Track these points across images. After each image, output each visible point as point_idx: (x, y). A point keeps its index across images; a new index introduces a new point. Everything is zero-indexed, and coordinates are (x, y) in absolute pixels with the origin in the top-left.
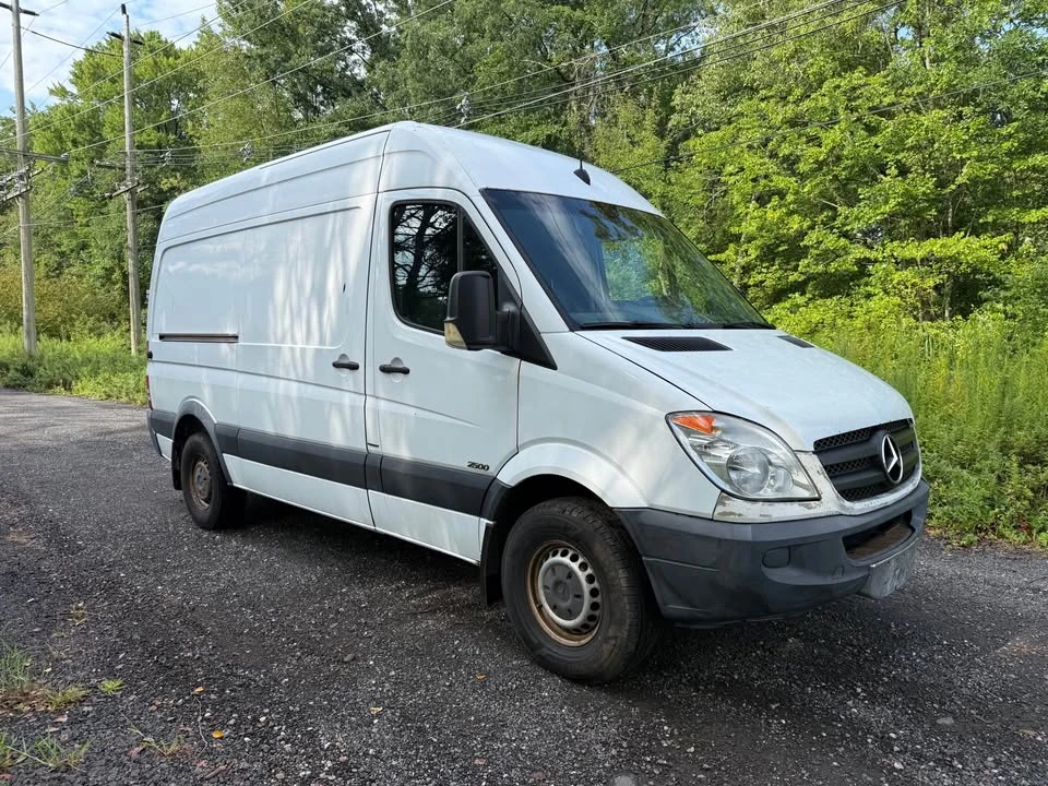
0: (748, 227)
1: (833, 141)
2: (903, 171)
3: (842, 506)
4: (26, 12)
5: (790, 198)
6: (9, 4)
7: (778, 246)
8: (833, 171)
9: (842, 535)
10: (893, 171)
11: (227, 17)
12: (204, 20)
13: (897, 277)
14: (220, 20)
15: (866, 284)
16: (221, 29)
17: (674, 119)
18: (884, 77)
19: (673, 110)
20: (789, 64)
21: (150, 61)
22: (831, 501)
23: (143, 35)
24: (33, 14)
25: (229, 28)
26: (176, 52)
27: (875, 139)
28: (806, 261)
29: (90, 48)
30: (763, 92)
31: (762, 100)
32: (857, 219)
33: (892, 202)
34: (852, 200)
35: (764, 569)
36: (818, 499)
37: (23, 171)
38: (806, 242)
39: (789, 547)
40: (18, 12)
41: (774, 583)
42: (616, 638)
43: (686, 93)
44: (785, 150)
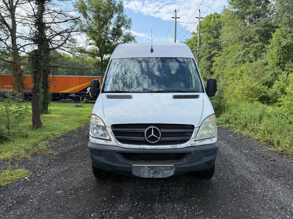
3: (118, 144)
35: (93, 155)
36: (110, 140)
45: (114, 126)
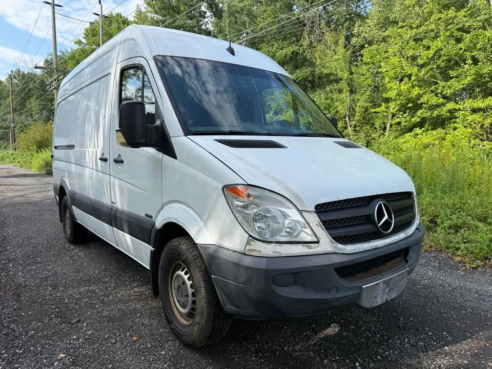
0: (392, 94)
1: (436, 47)
2: (475, 61)
3: (336, 247)
4: (57, 5)
5: (413, 78)
6: (50, 2)
7: (408, 104)
8: (437, 63)
9: (334, 267)
10: (470, 61)
11: (148, 4)
12: (138, 6)
13: (470, 118)
14: (146, 6)
15: (454, 122)
16: (146, 10)
17: (354, 40)
18: (465, 12)
19: (353, 35)
20: (414, 8)
21: (116, 26)
22: (326, 244)
23: (114, 15)
24: (60, 6)
25: (150, 9)
26: (128, 22)
27: (460, 45)
28: (422, 111)
29: (92, 22)
30: (400, 24)
31: (400, 28)
32: (450, 87)
33: (469, 78)
34: (447, 78)
35: (274, 287)
36: (318, 242)
37: (56, 77)
38: (421, 101)
39: (293, 273)
40: (54, 5)
41: (282, 296)
42: (199, 323)
43: (360, 27)
44: (411, 53)
45: (321, 209)
